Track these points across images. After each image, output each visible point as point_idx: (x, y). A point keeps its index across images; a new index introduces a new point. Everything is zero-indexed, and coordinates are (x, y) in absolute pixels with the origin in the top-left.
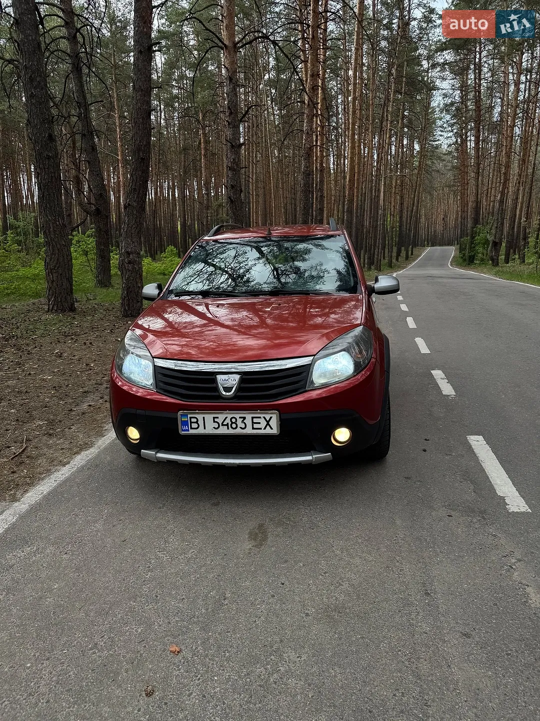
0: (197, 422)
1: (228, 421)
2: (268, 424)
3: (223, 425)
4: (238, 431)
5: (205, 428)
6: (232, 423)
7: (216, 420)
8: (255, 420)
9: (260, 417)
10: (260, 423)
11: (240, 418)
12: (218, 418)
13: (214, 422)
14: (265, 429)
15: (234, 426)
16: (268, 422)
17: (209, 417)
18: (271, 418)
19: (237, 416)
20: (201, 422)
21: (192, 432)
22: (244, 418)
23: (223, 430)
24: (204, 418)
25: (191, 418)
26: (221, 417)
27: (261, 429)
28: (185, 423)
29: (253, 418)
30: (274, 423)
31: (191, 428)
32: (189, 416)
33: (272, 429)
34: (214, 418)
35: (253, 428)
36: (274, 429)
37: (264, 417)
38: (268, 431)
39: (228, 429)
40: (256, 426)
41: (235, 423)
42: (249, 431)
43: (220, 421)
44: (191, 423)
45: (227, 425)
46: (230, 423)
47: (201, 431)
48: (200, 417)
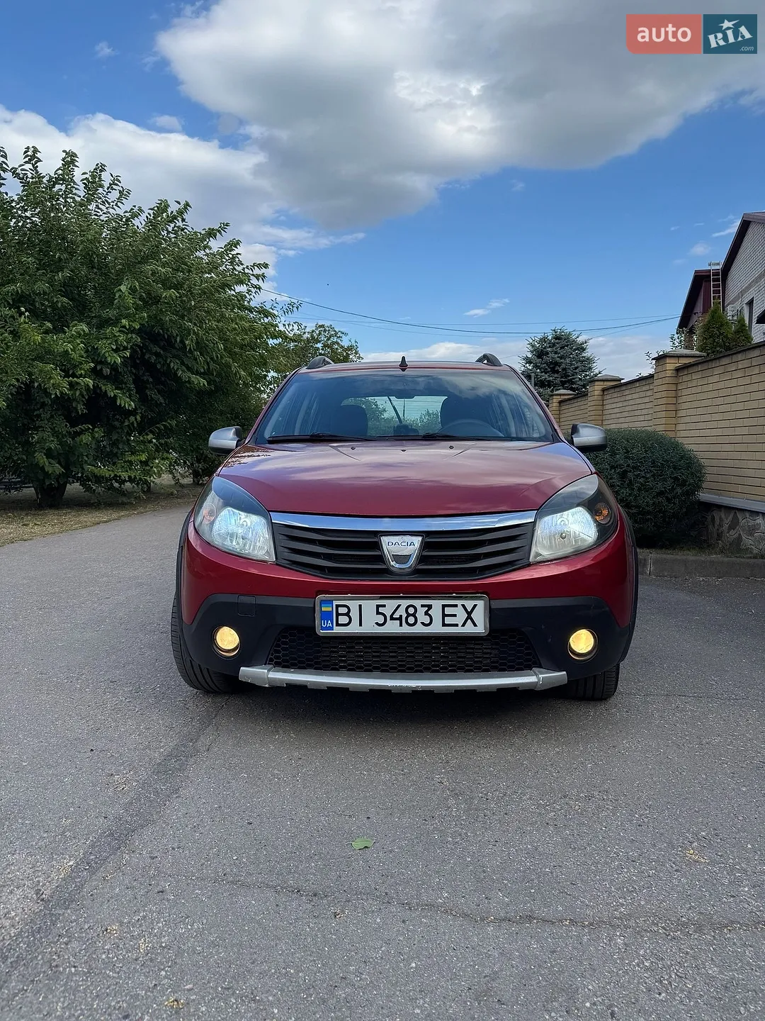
0: (347, 614)
1: (402, 612)
2: (469, 617)
3: (392, 618)
4: (419, 629)
5: (361, 625)
6: (409, 615)
7: (381, 610)
8: (448, 611)
9: (456, 606)
10: (455, 615)
11: (422, 606)
12: (384, 606)
13: (378, 613)
14: (463, 625)
15: (411, 620)
16: (469, 614)
17: (369, 605)
18: (475, 606)
19: (417, 603)
20: (354, 614)
21: (337, 630)
22: (430, 607)
23: (392, 628)
24: (360, 606)
25: (338, 606)
26: (390, 605)
27: (457, 625)
28: (327, 616)
29: (444, 606)
30: (480, 615)
31: (338, 625)
32: (335, 603)
33: (475, 625)
34: (378, 606)
35: (444, 625)
36: (479, 626)
37: (463, 606)
38: (469, 629)
39: (401, 625)
40: (448, 620)
41: (414, 615)
42: (437, 628)
43: (388, 612)
44: (338, 615)
45: (400, 618)
46: (404, 615)
47: (354, 629)
48: (354, 605)
